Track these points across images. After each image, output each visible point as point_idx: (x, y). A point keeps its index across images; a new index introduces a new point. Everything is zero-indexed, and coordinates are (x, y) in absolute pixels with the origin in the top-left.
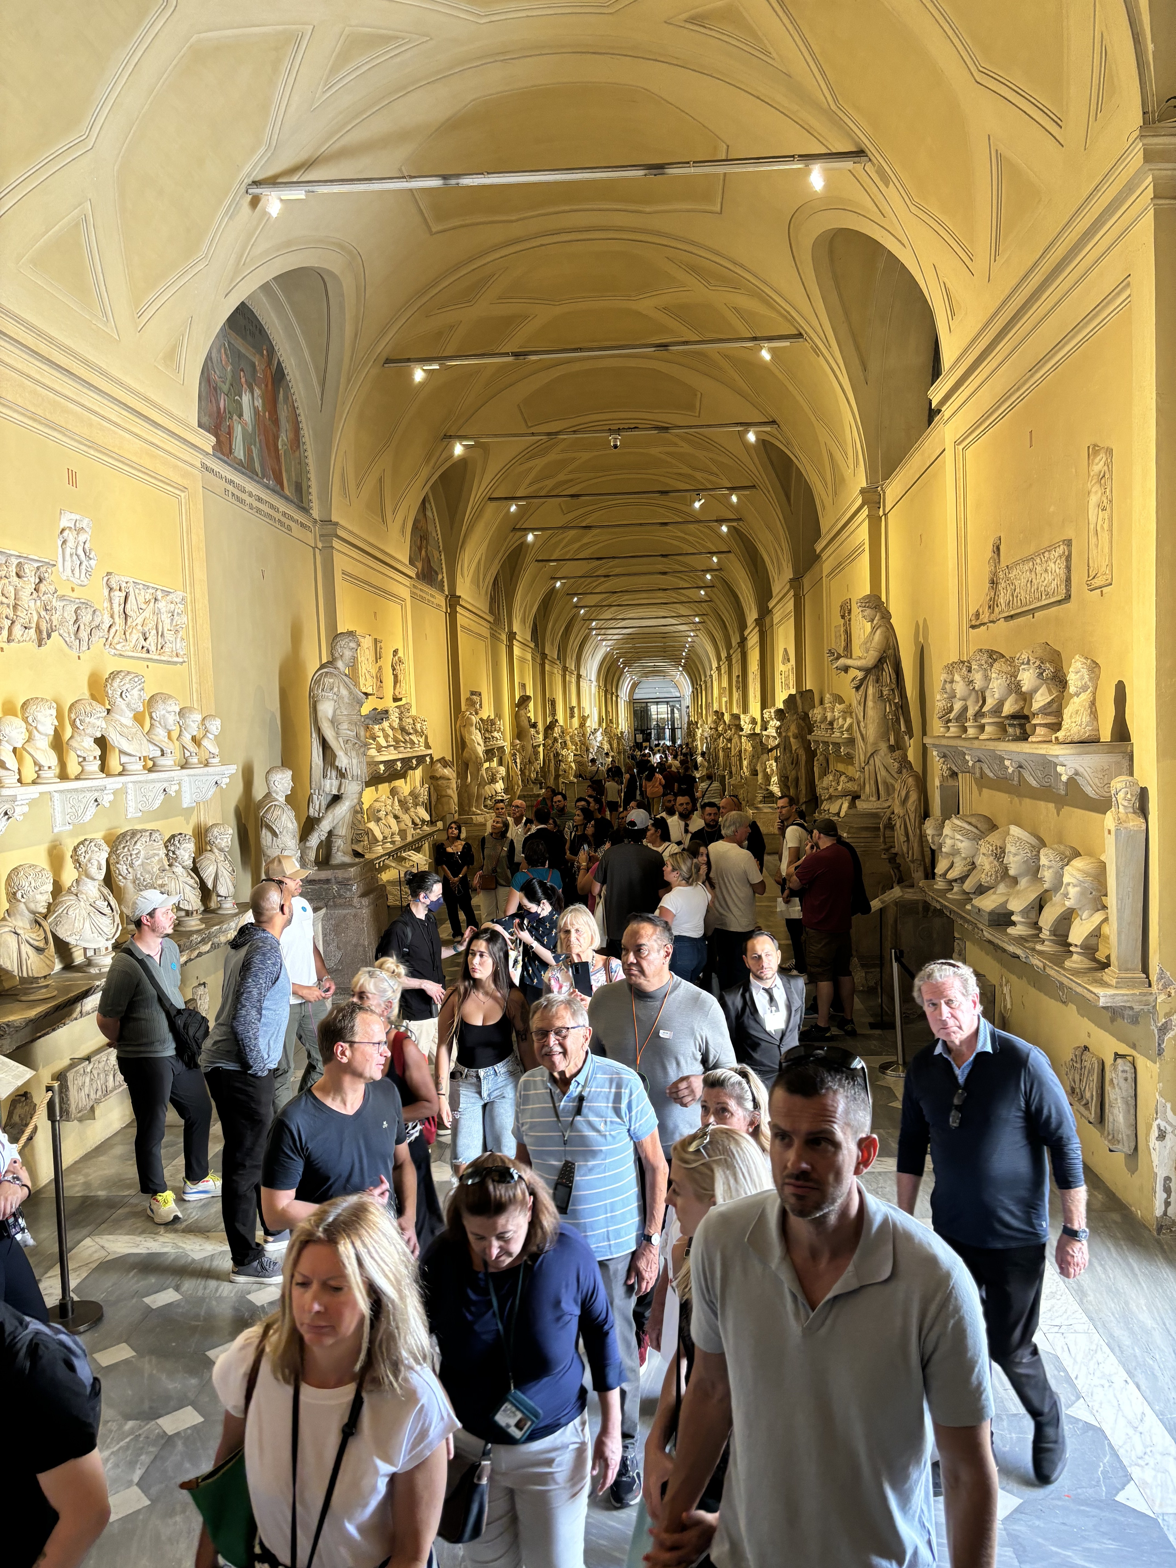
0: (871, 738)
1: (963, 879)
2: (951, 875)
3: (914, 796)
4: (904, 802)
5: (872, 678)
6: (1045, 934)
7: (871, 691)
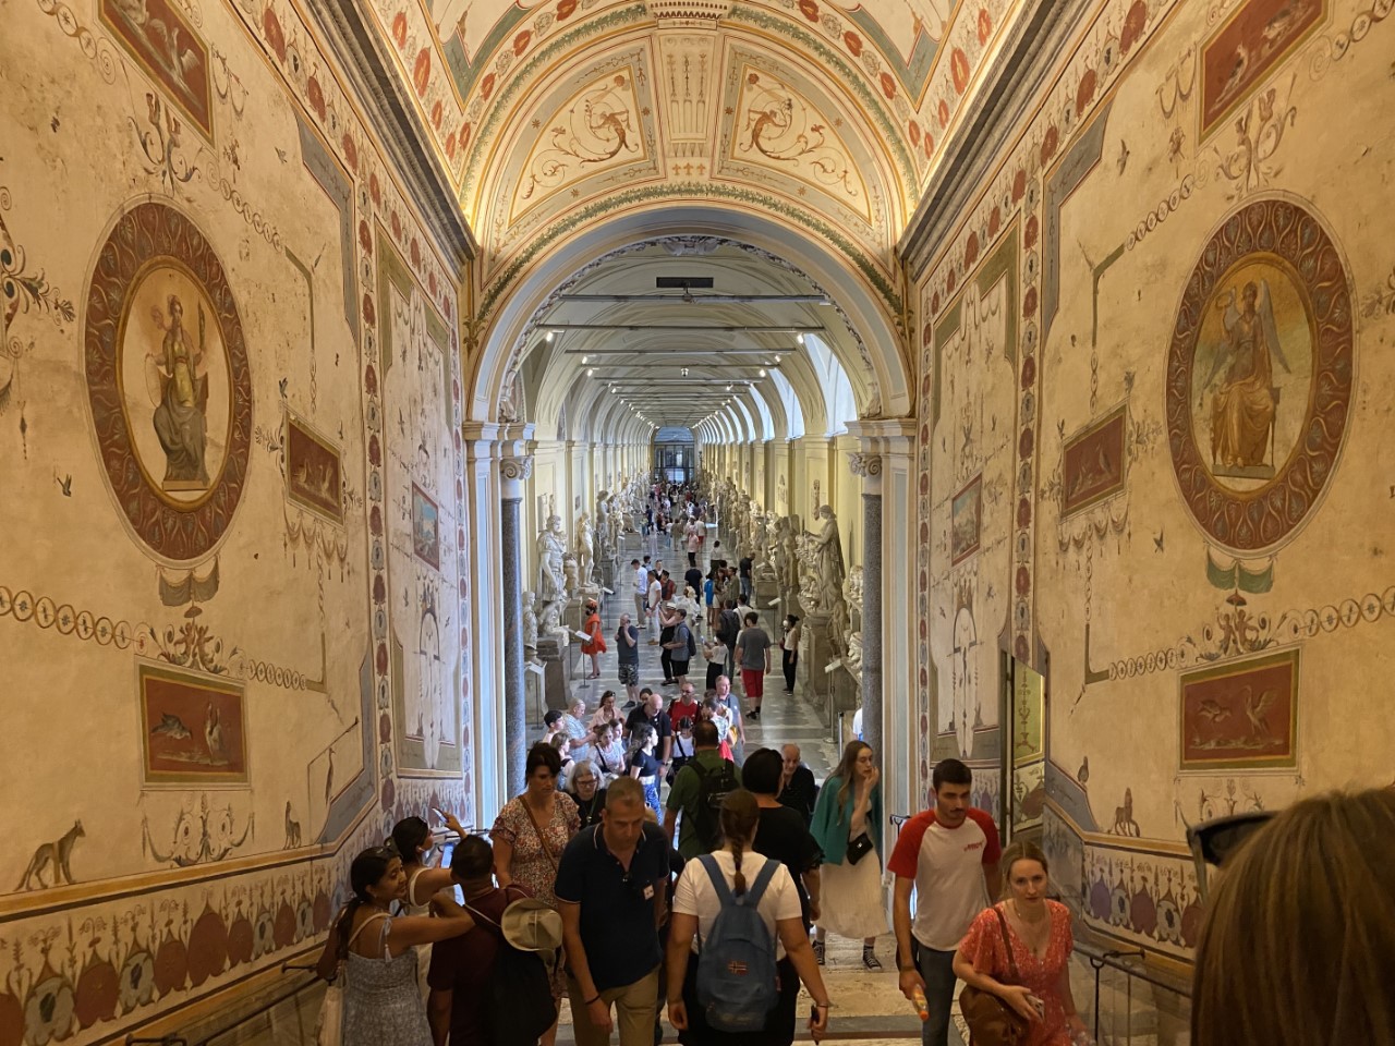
4: (838, 616)
5: (825, 548)
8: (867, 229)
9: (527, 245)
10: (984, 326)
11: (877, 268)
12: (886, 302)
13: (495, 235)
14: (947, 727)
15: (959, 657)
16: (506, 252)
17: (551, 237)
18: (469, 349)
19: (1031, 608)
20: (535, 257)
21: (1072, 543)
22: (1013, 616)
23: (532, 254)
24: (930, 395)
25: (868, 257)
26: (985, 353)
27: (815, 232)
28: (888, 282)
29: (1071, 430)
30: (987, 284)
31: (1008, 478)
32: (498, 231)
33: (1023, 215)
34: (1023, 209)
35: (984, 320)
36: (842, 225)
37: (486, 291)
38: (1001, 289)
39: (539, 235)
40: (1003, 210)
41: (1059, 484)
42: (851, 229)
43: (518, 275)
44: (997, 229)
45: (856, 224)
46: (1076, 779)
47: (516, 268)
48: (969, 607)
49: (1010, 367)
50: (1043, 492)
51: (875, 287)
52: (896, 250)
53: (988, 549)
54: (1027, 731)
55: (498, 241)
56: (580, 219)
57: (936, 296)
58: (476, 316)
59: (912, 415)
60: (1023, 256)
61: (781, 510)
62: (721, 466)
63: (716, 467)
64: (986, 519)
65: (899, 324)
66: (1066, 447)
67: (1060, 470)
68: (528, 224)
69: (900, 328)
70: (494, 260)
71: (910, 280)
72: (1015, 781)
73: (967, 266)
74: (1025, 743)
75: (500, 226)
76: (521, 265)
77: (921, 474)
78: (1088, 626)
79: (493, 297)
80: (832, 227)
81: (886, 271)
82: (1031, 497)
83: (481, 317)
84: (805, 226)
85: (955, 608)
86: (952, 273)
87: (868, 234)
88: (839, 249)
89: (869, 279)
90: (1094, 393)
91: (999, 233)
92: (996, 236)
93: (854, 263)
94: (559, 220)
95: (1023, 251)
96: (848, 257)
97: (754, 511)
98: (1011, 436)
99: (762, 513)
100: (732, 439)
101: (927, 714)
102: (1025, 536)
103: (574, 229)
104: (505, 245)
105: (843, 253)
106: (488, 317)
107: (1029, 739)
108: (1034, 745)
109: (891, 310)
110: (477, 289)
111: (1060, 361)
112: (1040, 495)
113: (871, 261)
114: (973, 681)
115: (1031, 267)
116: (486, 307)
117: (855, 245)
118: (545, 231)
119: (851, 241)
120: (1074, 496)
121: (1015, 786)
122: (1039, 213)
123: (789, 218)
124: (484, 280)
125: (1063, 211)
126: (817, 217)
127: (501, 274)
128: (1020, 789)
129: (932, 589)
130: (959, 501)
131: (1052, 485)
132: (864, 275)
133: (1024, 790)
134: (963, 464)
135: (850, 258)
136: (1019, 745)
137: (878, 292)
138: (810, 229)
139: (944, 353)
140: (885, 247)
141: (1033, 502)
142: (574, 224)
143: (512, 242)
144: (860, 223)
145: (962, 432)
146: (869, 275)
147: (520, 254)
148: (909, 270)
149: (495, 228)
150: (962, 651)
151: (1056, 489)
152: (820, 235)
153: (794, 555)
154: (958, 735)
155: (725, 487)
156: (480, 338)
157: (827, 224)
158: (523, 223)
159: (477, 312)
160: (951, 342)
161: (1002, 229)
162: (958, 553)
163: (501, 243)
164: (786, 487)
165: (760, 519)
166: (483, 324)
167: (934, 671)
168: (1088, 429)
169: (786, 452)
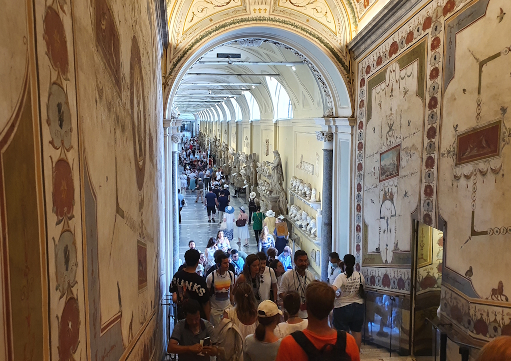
0: (275, 182)
1: (294, 217)
2: (292, 216)
3: (285, 197)
4: (283, 198)
5: (276, 168)
6: (308, 230)
7: (275, 171)
8: (335, 37)
9: (190, 43)
10: (402, 82)
11: (339, 53)
12: (342, 68)
13: (176, 38)
14: (374, 250)
15: (384, 222)
16: (181, 46)
17: (201, 39)
18: (165, 87)
19: (434, 202)
20: (194, 48)
21: (462, 176)
22: (422, 205)
23: (192, 46)
24: (364, 109)
25: (335, 49)
26: (403, 94)
27: (313, 38)
28: (343, 60)
29: (463, 129)
30: (404, 63)
31: (419, 147)
32: (178, 36)
33: (430, 36)
34: (429, 34)
35: (402, 79)
36: (324, 35)
37: (172, 63)
38: (414, 67)
39: (195, 38)
40: (416, 33)
41: (454, 151)
42: (328, 37)
43: (186, 56)
44: (411, 41)
45: (330, 35)
46: (464, 276)
47: (185, 53)
48: (392, 200)
49: (420, 100)
50: (443, 154)
51: (338, 62)
52: (347, 46)
53: (405, 176)
54: (423, 253)
55: (178, 40)
56: (213, 32)
57: (369, 67)
58: (168, 73)
59: (353, 116)
60: (430, 54)
61: (246, 150)
62: (211, 131)
63: (207, 131)
64: (403, 163)
65: (348, 78)
66: (458, 136)
67: (455, 145)
68: (191, 33)
69: (348, 79)
70: (175, 49)
71: (352, 59)
72: (417, 274)
73: (390, 55)
74: (422, 258)
75: (178, 34)
76: (187, 51)
77: (358, 142)
78: (473, 213)
79: (175, 65)
80: (320, 36)
81: (343, 55)
82: (435, 155)
83: (170, 73)
84: (309, 35)
85: (381, 200)
86: (380, 58)
87: (335, 39)
88: (323, 45)
89: (335, 58)
90: (479, 114)
91: (413, 43)
92: (410, 44)
93: (329, 51)
94: (204, 32)
95: (430, 51)
96: (327, 49)
97: (230, 151)
98: (421, 129)
99: (235, 152)
100: (217, 119)
101: (361, 244)
102: (429, 172)
103: (210, 36)
104: (181, 42)
105: (325, 47)
106: (173, 74)
107: (424, 256)
108: (425, 259)
109: (345, 71)
110: (168, 61)
111: (455, 99)
112: (441, 155)
113: (336, 51)
114: (393, 231)
115: (435, 59)
116: (172, 69)
117: (330, 44)
118: (198, 37)
119: (328, 42)
120: (464, 157)
121: (417, 276)
122: (441, 36)
123: (302, 32)
124: (172, 58)
125: (458, 36)
126: (314, 31)
127: (179, 55)
128: (419, 277)
129: (365, 192)
130: (385, 155)
131: (449, 152)
132: (334, 56)
133: (421, 278)
134: (387, 139)
135: (328, 49)
136: (419, 259)
137: (339, 64)
138: (311, 37)
139: (374, 92)
140: (342, 45)
141: (436, 158)
142: (210, 33)
143: (183, 41)
144: (332, 35)
145: (387, 126)
146: (335, 56)
147: (187, 46)
148: (352, 55)
149: (176, 35)
150: (386, 218)
151: (451, 153)
152: (315, 39)
153: (256, 171)
154: (382, 254)
155: (213, 140)
156: (169, 83)
157: (318, 35)
158: (188, 33)
159: (168, 72)
160: (379, 87)
161: (414, 41)
162: (384, 177)
163: (179, 42)
164: (249, 141)
165: (234, 154)
166: (171, 77)
167: (366, 226)
168: (474, 129)
169: (249, 126)
